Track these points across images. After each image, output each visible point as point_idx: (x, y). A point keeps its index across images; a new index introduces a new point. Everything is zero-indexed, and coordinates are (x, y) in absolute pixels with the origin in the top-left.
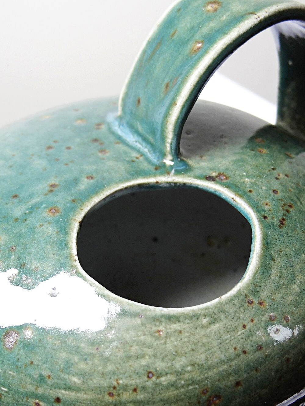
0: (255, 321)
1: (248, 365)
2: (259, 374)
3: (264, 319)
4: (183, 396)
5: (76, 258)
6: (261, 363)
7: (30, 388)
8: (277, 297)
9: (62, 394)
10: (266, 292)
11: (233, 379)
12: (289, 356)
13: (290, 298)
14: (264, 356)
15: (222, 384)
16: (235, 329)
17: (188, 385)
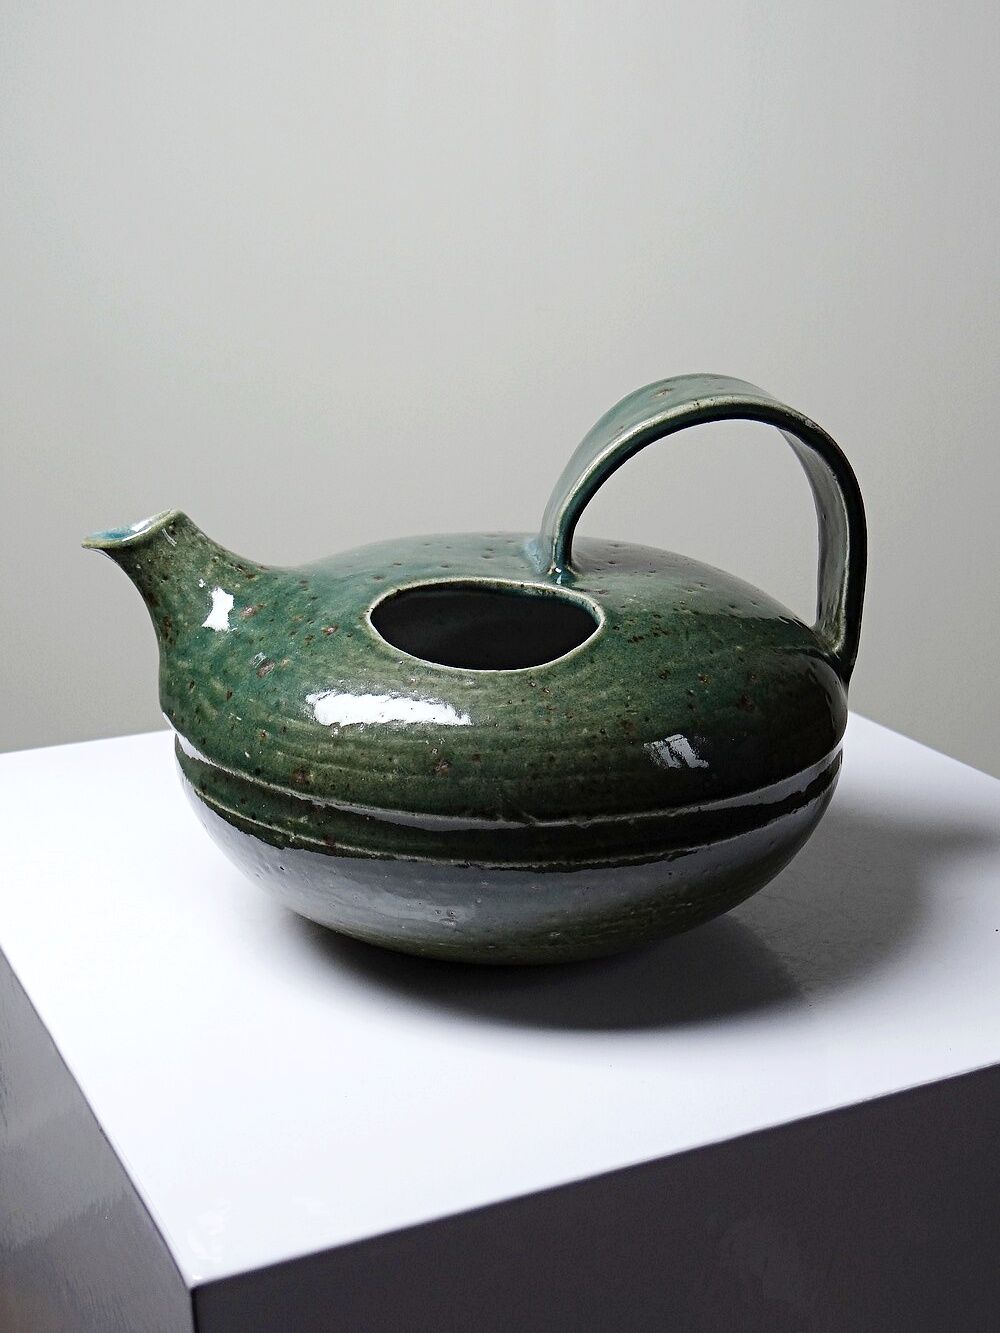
0: (528, 702)
1: (496, 741)
2: (506, 757)
3: (540, 704)
4: (408, 749)
5: (371, 611)
6: (513, 745)
7: (263, 715)
8: (571, 693)
9: (290, 722)
10: (558, 683)
11: (471, 749)
12: (555, 755)
13: (587, 699)
14: (519, 739)
15: (458, 750)
16: (499, 701)
17: (418, 738)
